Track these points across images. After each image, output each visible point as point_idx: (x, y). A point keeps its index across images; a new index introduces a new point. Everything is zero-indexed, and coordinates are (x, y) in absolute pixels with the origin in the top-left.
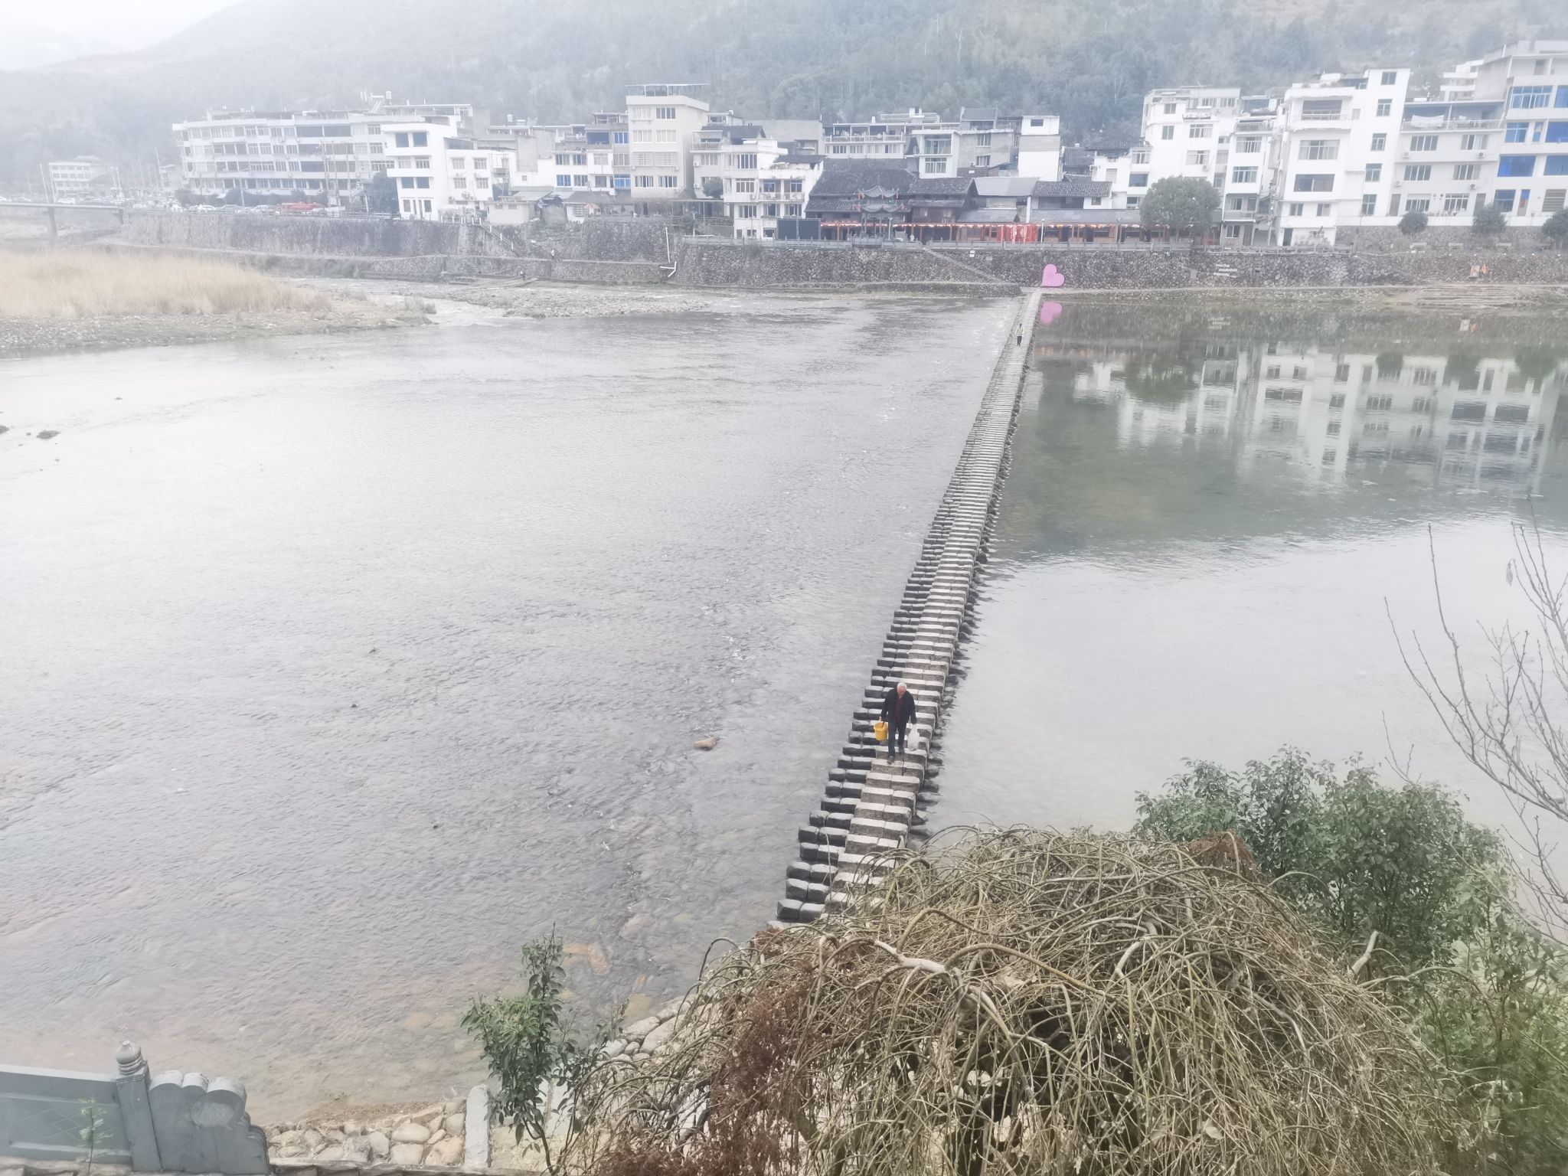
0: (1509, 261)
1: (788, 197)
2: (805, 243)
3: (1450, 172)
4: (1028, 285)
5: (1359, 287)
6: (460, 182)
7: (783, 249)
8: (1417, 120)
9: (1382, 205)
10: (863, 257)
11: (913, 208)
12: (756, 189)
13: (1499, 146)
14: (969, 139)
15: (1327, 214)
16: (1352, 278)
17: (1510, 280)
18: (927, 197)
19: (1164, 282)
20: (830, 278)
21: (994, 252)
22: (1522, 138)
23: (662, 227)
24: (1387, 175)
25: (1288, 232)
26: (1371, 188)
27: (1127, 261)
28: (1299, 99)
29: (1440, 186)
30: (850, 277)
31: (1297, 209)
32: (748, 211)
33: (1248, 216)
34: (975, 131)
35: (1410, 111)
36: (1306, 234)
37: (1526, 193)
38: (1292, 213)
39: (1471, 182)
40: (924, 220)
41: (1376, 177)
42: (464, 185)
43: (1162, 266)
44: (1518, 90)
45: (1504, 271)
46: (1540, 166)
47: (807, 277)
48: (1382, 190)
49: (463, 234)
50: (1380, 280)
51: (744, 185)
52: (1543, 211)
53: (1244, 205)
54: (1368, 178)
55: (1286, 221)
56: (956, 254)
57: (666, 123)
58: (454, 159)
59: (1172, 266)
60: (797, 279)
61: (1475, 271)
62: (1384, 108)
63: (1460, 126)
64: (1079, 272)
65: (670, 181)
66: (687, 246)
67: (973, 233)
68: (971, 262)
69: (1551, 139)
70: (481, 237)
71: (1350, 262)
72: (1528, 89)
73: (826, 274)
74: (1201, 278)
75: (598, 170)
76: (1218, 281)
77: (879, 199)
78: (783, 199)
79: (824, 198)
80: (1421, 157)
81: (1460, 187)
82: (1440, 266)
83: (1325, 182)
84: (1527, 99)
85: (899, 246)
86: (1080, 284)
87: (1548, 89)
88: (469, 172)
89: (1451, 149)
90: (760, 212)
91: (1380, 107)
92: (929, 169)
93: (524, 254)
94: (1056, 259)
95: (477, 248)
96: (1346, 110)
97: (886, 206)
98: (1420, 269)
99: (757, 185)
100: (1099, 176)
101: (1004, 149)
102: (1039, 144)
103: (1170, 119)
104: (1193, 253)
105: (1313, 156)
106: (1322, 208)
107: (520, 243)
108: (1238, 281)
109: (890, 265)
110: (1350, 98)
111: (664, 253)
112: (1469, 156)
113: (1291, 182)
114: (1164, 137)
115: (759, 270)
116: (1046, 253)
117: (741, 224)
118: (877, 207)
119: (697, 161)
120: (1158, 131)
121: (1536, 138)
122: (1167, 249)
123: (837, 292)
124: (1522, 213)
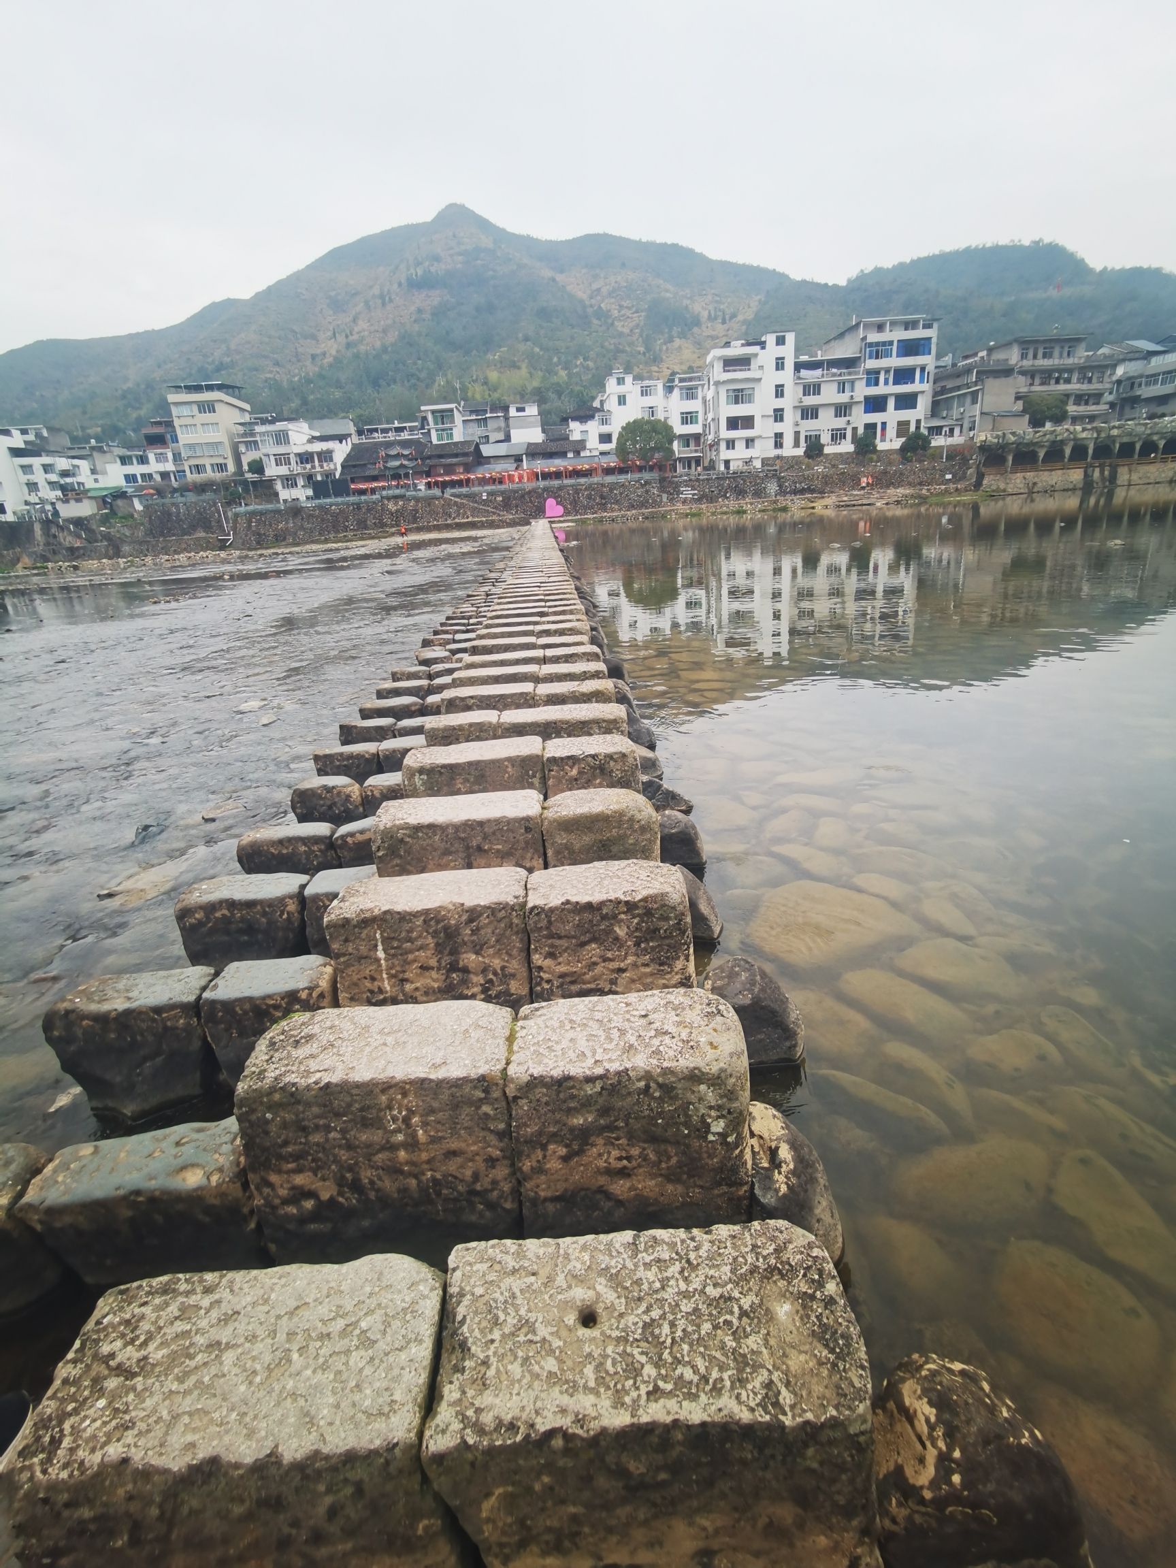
0: (885, 472)
1: (322, 467)
2: (339, 500)
3: (832, 411)
4: (535, 518)
5: (788, 497)
6: (32, 487)
7: (320, 507)
8: (804, 373)
9: (788, 440)
10: (391, 506)
11: (431, 467)
12: (293, 461)
13: (862, 390)
14: (471, 424)
15: (753, 447)
16: (782, 491)
17: (888, 487)
18: (441, 456)
19: (643, 505)
20: (366, 528)
21: (502, 493)
22: (877, 384)
23: (215, 504)
24: (789, 416)
25: (727, 463)
26: (779, 427)
27: (611, 490)
28: (719, 358)
29: (826, 423)
30: (383, 525)
31: (731, 444)
32: (290, 481)
33: (696, 451)
34: (474, 417)
35: (798, 367)
36: (740, 463)
37: (884, 424)
38: (728, 448)
39: (847, 418)
40: (440, 475)
41: (782, 420)
42: (37, 490)
43: (639, 492)
44: (871, 345)
45: (883, 481)
46: (891, 403)
47: (346, 529)
48: (787, 428)
49: (37, 528)
50: (802, 491)
51: (281, 459)
52: (898, 436)
53: (692, 443)
54: (776, 421)
55: (725, 454)
56: (471, 497)
57: (208, 417)
58: (22, 467)
59: (647, 492)
60: (337, 532)
61: (864, 482)
62: (780, 364)
63: (834, 375)
64: (575, 503)
65: (222, 467)
66: (237, 515)
67: (483, 481)
68: (485, 502)
69: (896, 383)
70: (54, 530)
71: (779, 479)
72: (877, 344)
73: (362, 525)
74: (671, 500)
75: (161, 467)
76: (684, 502)
77: (398, 456)
78: (318, 469)
79: (354, 466)
80: (811, 400)
81: (840, 423)
82: (840, 480)
83: (748, 422)
84: (877, 352)
85: (421, 494)
86: (577, 513)
87: (891, 343)
88: (39, 477)
89: (830, 394)
90: (301, 482)
91: (777, 364)
92: (440, 438)
93: (96, 541)
94: (555, 494)
95: (51, 540)
96: (754, 364)
97: (406, 462)
98: (826, 483)
99: (293, 460)
100: (576, 436)
101: (499, 429)
102: (524, 423)
103: (621, 389)
104: (662, 480)
105: (737, 402)
106: (749, 442)
107: (89, 530)
108: (699, 500)
109: (417, 511)
110: (756, 355)
111: (221, 527)
112: (844, 398)
113: (723, 424)
114: (620, 404)
115: (302, 528)
116: (545, 489)
117: (285, 494)
118: (397, 463)
119: (242, 448)
120: (614, 400)
121: (886, 383)
122: (641, 479)
123: (373, 538)
124: (883, 440)
